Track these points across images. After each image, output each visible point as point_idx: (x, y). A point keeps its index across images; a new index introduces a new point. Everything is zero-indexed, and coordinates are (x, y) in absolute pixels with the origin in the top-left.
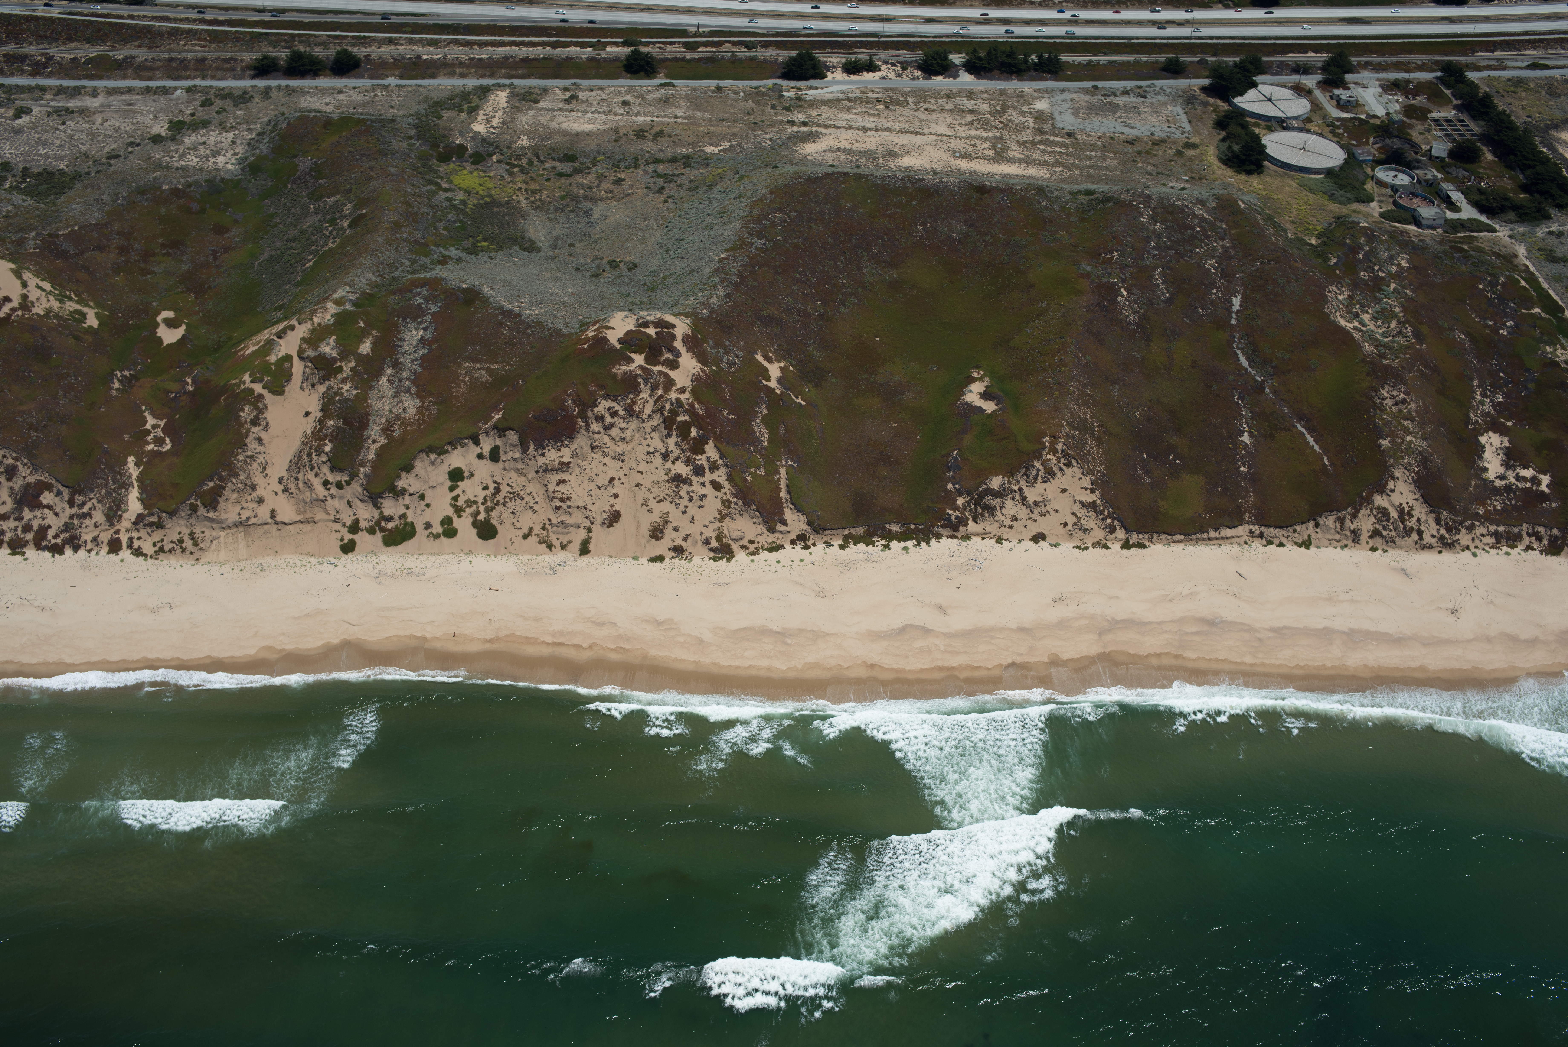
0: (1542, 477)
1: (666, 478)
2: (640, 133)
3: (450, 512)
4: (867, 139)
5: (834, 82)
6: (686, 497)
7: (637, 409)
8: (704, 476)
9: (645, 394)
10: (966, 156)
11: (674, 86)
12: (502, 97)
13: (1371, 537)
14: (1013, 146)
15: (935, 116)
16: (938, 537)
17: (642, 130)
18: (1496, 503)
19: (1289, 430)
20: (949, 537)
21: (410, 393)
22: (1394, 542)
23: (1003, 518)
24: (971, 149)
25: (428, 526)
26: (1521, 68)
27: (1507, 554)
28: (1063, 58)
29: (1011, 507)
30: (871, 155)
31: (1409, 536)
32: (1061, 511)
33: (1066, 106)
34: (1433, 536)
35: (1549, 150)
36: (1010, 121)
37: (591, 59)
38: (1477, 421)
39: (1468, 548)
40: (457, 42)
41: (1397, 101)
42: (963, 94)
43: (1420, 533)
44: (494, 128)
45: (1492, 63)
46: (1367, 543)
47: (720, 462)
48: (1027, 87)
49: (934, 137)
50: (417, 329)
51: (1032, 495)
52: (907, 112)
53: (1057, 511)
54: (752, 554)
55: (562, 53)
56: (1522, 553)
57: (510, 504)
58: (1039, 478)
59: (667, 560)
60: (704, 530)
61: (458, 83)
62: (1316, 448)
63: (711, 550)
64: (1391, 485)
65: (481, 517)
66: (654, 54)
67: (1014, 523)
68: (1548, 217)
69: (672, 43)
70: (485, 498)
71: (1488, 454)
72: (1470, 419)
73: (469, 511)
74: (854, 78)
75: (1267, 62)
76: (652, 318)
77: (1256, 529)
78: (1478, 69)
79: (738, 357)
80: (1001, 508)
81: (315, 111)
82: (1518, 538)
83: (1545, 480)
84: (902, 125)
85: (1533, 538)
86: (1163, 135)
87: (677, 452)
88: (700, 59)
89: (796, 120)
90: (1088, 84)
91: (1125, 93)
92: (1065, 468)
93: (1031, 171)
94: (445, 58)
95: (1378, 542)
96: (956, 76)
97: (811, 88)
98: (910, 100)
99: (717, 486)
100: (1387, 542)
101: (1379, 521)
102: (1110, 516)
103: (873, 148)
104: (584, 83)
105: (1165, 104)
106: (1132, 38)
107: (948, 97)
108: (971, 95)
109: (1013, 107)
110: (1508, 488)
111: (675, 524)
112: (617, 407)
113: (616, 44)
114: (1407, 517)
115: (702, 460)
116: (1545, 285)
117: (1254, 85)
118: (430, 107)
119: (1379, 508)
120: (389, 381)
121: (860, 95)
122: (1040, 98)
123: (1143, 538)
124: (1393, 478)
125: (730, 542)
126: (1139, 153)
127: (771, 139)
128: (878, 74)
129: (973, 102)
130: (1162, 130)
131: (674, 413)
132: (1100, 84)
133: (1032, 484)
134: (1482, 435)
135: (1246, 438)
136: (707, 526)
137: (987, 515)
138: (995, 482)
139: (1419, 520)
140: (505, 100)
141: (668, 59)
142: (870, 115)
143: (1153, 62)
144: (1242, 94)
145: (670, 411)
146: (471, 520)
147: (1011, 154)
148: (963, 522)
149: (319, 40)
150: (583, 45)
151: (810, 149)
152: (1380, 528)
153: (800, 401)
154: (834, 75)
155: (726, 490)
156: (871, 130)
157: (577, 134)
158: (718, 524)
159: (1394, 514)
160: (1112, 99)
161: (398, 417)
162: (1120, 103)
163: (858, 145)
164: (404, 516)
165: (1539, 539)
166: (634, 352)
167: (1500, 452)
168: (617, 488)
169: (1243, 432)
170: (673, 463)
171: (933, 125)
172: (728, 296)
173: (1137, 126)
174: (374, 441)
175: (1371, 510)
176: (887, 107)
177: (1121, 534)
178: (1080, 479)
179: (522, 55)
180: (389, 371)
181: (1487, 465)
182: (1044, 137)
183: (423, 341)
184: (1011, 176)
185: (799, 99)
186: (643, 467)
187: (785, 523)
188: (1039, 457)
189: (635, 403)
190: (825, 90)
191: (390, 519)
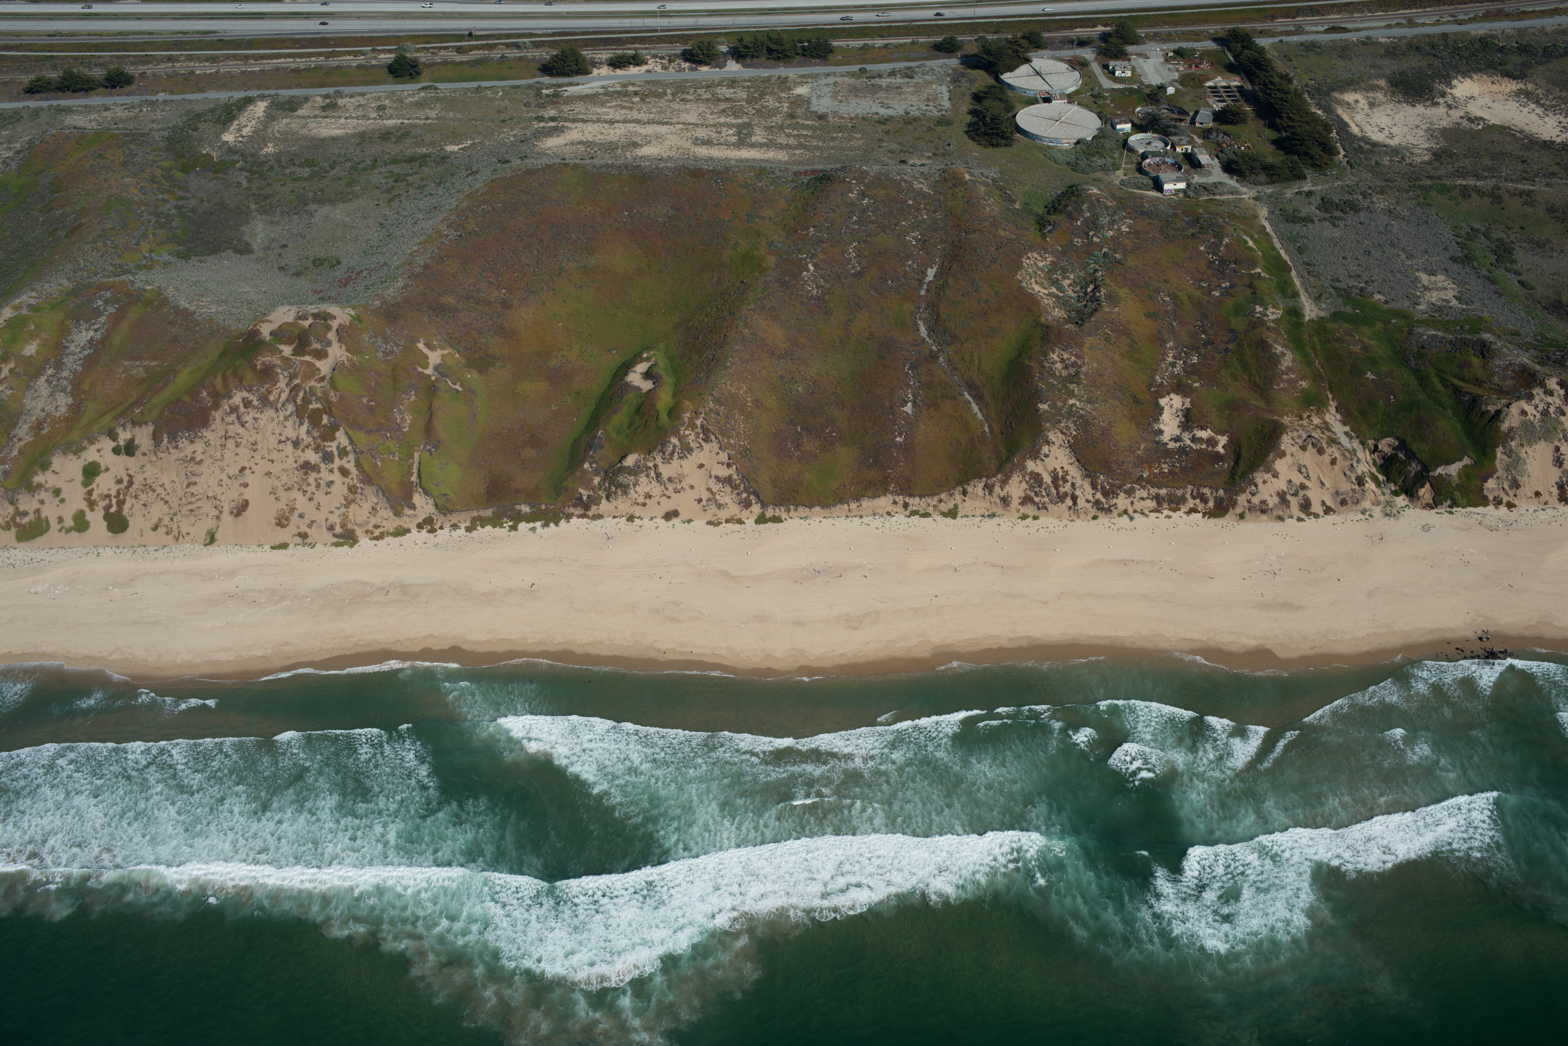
0: (1219, 437)
1: (295, 465)
2: (385, 135)
3: (83, 506)
4: (612, 132)
5: (599, 78)
6: (314, 484)
7: (272, 398)
8: (332, 462)
9: (282, 384)
10: (708, 143)
11: (436, 88)
12: (260, 108)
13: (1022, 504)
14: (758, 131)
15: (688, 106)
16: (568, 517)
17: (388, 133)
18: (1164, 466)
19: (955, 398)
20: (579, 517)
21: (65, 392)
22: (1046, 509)
23: (636, 496)
24: (714, 135)
25: (61, 520)
26: (1317, 32)
27: (1168, 517)
28: (835, 43)
29: (645, 485)
30: (611, 147)
31: (1062, 501)
32: (696, 488)
33: (826, 90)
34: (1088, 501)
35: (1324, 111)
36: (764, 107)
37: (360, 67)
38: (1162, 383)
39: (1125, 512)
40: (235, 57)
41: (1177, 70)
42: (725, 83)
43: (1074, 498)
44: (243, 137)
45: (1289, 29)
46: (1018, 511)
47: (349, 448)
48: (790, 72)
49: (680, 126)
50: (87, 330)
51: (666, 471)
52: (662, 103)
53: (692, 487)
54: (377, 538)
55: (334, 62)
56: (1184, 516)
57: (143, 497)
58: (676, 455)
59: (291, 546)
60: (331, 517)
61: (223, 96)
62: (979, 415)
63: (335, 535)
64: (1045, 449)
65: (113, 510)
66: (423, 60)
67: (647, 501)
68: (1302, 177)
69: (446, 48)
70: (118, 492)
71: (1166, 416)
72: (1155, 381)
73: (102, 504)
74: (619, 72)
75: (1048, 38)
76: (315, 311)
77: (900, 499)
78: (1270, 34)
79: (397, 345)
80: (634, 485)
81: (75, 127)
82: (1182, 500)
83: (1223, 440)
84: (652, 116)
85: (1198, 501)
86: (917, 114)
87: (308, 440)
88: (468, 62)
89: (546, 116)
90: (855, 68)
91: (892, 74)
92: (703, 444)
93: (771, 155)
94: (217, 72)
95: (1030, 510)
96: (721, 66)
97: (571, 84)
98: (669, 91)
99: (344, 472)
100: (1039, 509)
101: (1031, 487)
102: (745, 490)
103: (615, 139)
104: (348, 90)
105: (931, 83)
106: (912, 21)
107: (708, 87)
108: (733, 83)
109: (772, 93)
110: (1182, 450)
111: (300, 511)
112: (251, 397)
113: (390, 51)
114: (1061, 483)
115: (332, 447)
116: (1278, 245)
117: (1028, 61)
118: (189, 120)
119: (1032, 473)
120: (47, 381)
121: (619, 89)
122: (802, 84)
123: (781, 512)
124: (1048, 443)
125: (355, 527)
126: (887, 133)
127: (515, 136)
128: (644, 68)
129: (732, 91)
130: (919, 109)
131: (306, 401)
132: (868, 67)
133: (667, 461)
134: (1163, 397)
135: (908, 408)
136: (332, 512)
137: (620, 493)
138: (630, 461)
139: (1073, 485)
140: (263, 109)
141: (438, 64)
142: (623, 108)
143: (929, 43)
144: (1011, 69)
145: (303, 399)
146: (103, 512)
147: (754, 139)
148: (595, 501)
149: (102, 61)
150: (355, 54)
151: (552, 143)
152: (1032, 494)
153: (457, 387)
154: (600, 71)
155: (354, 476)
156: (618, 122)
157: (324, 139)
158: (343, 510)
159: (1047, 479)
160: (877, 81)
161: (49, 415)
162: (884, 85)
163: (601, 137)
164: (37, 511)
165: (1204, 500)
166: (285, 343)
167: (1180, 413)
168: (248, 477)
169: (906, 402)
170: (303, 451)
171: (684, 115)
172: (405, 286)
173: (895, 106)
174: (20, 440)
175: (1024, 476)
176: (642, 100)
177: (756, 509)
178: (718, 453)
179: (293, 66)
180: (50, 372)
181: (1162, 427)
182: (794, 121)
183: (91, 342)
184: (747, 160)
185: (556, 95)
186: (275, 456)
187: (413, 507)
188: (676, 433)
189: (270, 392)
190: (586, 86)
191: (25, 514)
